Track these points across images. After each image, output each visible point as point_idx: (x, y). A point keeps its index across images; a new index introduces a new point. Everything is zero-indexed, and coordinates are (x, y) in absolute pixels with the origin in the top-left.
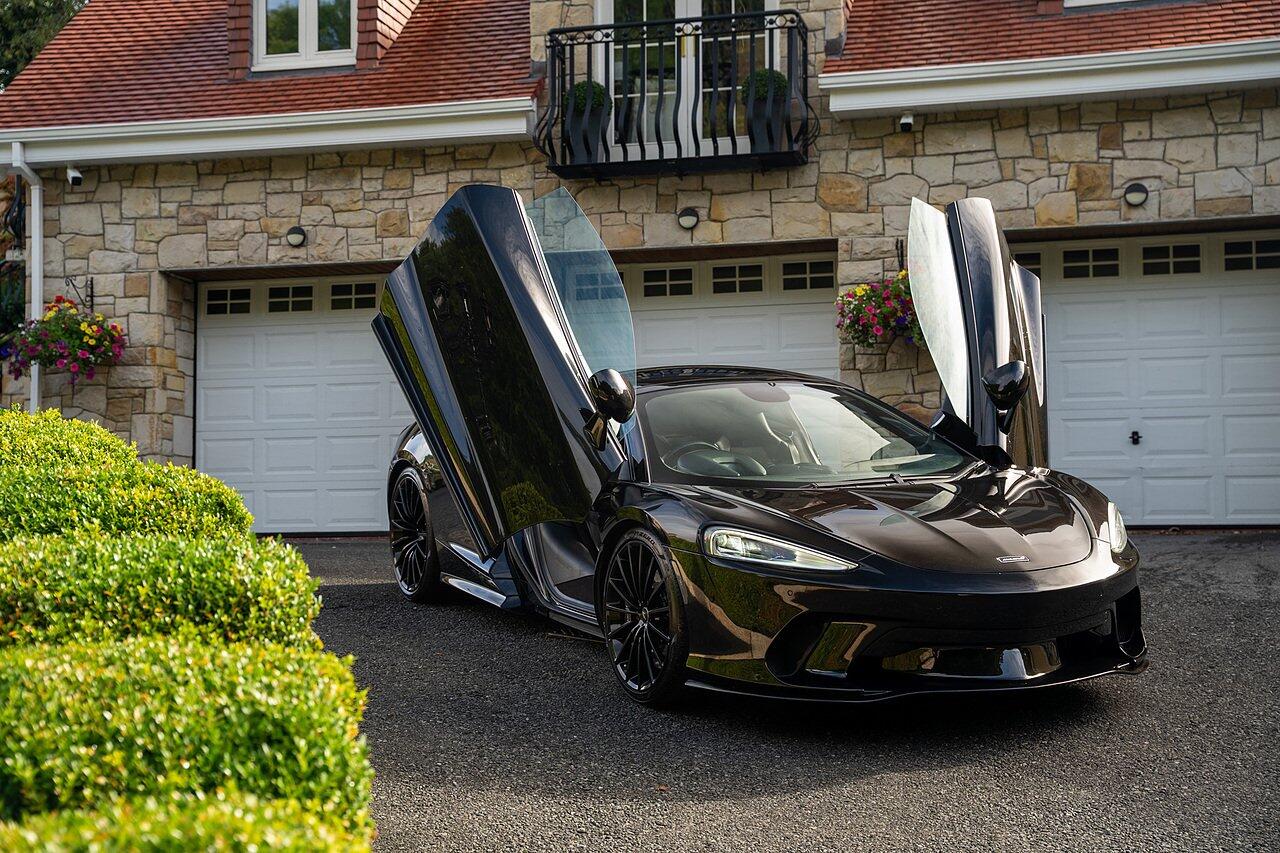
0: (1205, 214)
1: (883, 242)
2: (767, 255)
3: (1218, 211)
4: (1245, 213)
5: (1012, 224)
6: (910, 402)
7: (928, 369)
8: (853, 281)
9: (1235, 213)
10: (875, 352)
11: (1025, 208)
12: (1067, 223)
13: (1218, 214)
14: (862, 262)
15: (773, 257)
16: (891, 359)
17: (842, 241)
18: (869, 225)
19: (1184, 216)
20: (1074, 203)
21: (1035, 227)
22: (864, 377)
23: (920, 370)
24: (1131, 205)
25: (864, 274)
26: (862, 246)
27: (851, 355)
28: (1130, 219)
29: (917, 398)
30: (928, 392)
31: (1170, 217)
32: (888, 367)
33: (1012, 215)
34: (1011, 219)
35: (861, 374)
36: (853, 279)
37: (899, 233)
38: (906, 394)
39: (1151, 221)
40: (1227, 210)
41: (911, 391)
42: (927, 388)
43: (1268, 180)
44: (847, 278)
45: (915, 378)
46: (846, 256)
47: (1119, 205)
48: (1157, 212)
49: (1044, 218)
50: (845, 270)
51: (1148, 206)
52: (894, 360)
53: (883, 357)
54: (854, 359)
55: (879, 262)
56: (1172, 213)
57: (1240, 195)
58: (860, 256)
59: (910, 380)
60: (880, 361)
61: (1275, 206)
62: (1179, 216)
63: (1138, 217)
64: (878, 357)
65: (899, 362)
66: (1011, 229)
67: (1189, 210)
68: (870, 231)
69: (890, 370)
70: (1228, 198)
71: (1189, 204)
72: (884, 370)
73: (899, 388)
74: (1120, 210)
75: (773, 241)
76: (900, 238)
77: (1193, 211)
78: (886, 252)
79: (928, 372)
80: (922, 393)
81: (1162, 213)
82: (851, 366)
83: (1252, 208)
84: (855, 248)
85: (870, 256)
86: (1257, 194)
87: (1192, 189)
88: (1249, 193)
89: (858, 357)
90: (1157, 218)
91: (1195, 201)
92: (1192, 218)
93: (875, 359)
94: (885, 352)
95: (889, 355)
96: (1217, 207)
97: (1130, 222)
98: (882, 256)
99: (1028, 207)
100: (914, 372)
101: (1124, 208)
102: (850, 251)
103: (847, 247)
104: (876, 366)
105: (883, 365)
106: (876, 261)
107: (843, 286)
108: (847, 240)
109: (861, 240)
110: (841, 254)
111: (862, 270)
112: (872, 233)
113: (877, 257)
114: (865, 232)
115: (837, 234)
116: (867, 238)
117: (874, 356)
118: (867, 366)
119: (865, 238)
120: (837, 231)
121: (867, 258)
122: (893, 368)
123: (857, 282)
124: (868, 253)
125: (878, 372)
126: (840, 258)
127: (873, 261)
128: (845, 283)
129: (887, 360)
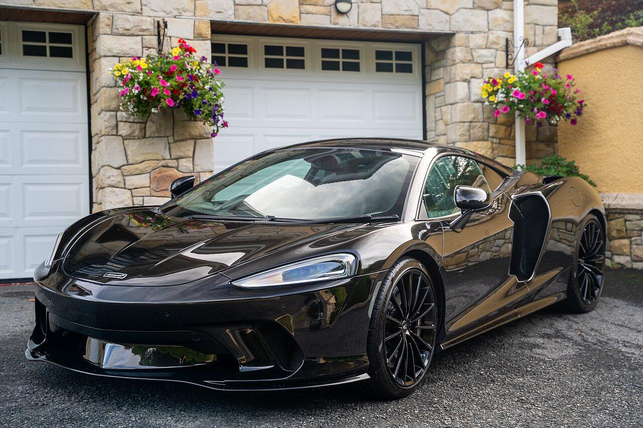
0: (389, 26)
1: (142, 21)
2: (7, 20)
3: (397, 25)
4: (414, 28)
5: (250, 17)
6: (167, 166)
7: (183, 138)
8: (115, 54)
9: (407, 28)
10: (136, 121)
11: (260, 5)
12: (292, 22)
13: (397, 27)
14: (123, 37)
15: (11, 23)
16: (151, 128)
17: (103, 16)
18: (128, 3)
19: (375, 26)
20: (298, 5)
21: (268, 22)
22: (126, 142)
23: (176, 138)
24: (339, 13)
25: (125, 48)
26: (122, 22)
27: (114, 122)
28: (337, 24)
29: (173, 163)
30: (183, 158)
31: (365, 25)
32: (148, 134)
33: (250, 9)
34: (250, 13)
35: (123, 139)
36: (115, 52)
37: (155, 14)
38: (164, 159)
39: (352, 27)
40: (403, 25)
41: (168, 157)
42: (182, 155)
43: (429, 4)
44: (110, 50)
45: (172, 145)
46: (108, 30)
47: (330, 12)
48: (357, 21)
49: (275, 16)
50: (105, 43)
51: (350, 14)
52: (154, 128)
53: (143, 125)
54: (117, 126)
55: (139, 38)
56: (367, 22)
57: (411, 14)
58: (121, 31)
59: (168, 147)
60: (141, 129)
61: (434, 25)
62: (372, 26)
63: (344, 23)
64: (139, 124)
65: (158, 131)
66: (249, 21)
67: (378, 22)
68: (128, 8)
69: (149, 137)
70: (403, 15)
71: (378, 17)
72: (144, 137)
73: (157, 154)
74: (330, 15)
75: (34, 6)
76: (157, 19)
77: (380, 23)
78: (143, 30)
79: (183, 140)
80: (177, 159)
81: (360, 21)
82: (114, 132)
83: (418, 25)
84: (115, 23)
85: (130, 32)
86: (422, 15)
87: (379, 5)
88: (416, 13)
89: (121, 125)
90: (356, 25)
91: (382, 15)
92: (380, 28)
93: (137, 126)
94: (145, 121)
95: (149, 124)
96: (396, 21)
97: (337, 26)
98: (140, 33)
99: (262, 5)
100: (171, 140)
101: (334, 14)
102: (112, 25)
103: (108, 22)
104: (137, 134)
105: (143, 133)
106: (136, 37)
107: (106, 58)
108: (108, 14)
109: (121, 16)
110: (102, 27)
111: (123, 44)
112: (131, 11)
113: (136, 34)
114: (125, 9)
115: (99, 8)
116: (127, 16)
117: (135, 124)
118: (128, 133)
119: (124, 15)
120: (98, 6)
121: (127, 34)
122: (153, 136)
123: (118, 55)
124: (128, 30)
125: (139, 139)
126: (101, 31)
127: (132, 37)
128: (108, 54)
129: (147, 128)
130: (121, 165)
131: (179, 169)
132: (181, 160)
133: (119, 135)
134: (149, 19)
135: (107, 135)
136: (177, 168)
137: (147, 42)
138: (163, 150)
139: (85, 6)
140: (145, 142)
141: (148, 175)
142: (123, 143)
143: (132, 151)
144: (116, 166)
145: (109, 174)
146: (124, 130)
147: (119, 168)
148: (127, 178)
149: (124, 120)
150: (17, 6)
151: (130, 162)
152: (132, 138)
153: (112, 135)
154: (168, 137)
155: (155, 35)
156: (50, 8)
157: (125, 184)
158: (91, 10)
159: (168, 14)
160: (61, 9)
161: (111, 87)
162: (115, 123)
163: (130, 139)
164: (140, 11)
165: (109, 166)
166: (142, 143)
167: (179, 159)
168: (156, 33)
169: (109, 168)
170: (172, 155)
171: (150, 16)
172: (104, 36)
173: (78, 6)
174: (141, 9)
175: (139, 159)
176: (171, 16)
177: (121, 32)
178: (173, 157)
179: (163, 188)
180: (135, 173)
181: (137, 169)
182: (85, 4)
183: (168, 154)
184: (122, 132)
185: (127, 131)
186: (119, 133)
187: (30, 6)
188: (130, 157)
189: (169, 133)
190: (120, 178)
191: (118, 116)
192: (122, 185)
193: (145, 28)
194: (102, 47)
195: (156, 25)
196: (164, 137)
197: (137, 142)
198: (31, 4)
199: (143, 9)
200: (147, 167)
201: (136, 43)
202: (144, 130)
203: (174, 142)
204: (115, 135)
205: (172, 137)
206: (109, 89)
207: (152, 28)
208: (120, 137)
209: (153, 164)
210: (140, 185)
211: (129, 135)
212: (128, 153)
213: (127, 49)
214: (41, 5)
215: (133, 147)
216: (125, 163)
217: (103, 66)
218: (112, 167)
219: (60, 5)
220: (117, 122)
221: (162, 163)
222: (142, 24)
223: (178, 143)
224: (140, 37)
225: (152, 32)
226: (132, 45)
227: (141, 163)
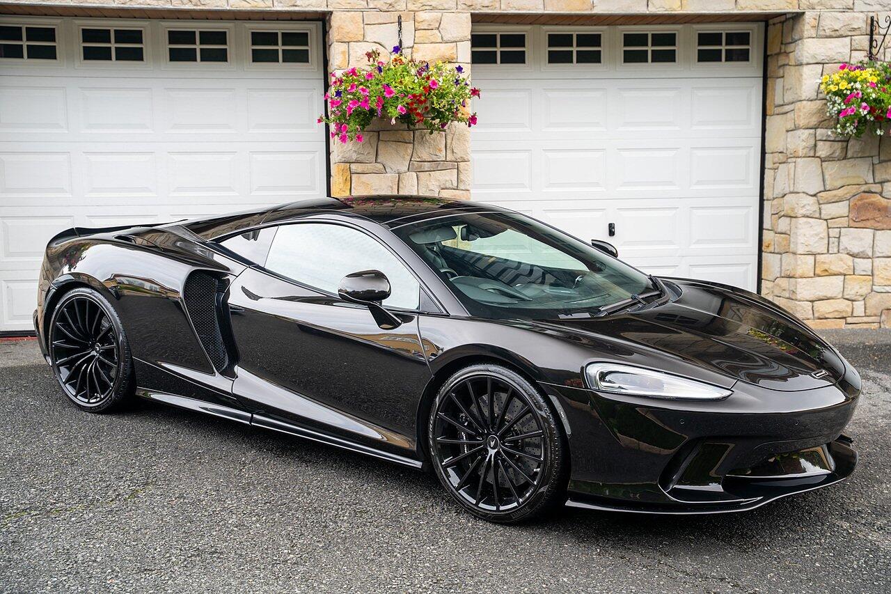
1: (853, 18)
6: (870, 192)
8: (819, 61)
10: (837, 139)
14: (830, 40)
15: (688, 28)
16: (854, 147)
17: (809, 15)
22: (825, 164)
23: (882, 158)
25: (832, 54)
26: (832, 21)
27: (812, 142)
29: (876, 188)
32: (849, 155)
35: (822, 161)
36: (819, 59)
37: (869, 8)
38: (866, 184)
41: (872, 181)
44: (813, 57)
45: (877, 167)
46: (813, 32)
50: (811, 48)
52: (857, 148)
53: (845, 144)
54: (815, 145)
55: (848, 39)
58: (828, 32)
59: (871, 168)
60: (842, 149)
64: (840, 143)
65: (862, 150)
68: (839, 5)
69: (850, 158)
72: (845, 158)
73: (859, 177)
76: (871, 14)
78: (854, 29)
80: (882, 183)
82: (812, 153)
84: (822, 23)
85: (838, 33)
89: (820, 144)
93: (838, 146)
94: (847, 139)
95: (851, 142)
98: (850, 34)
100: (876, 161)
102: (818, 26)
103: (815, 23)
104: (837, 154)
105: (845, 153)
106: (844, 38)
107: (809, 66)
108: (815, 14)
109: (829, 14)
110: (807, 30)
111: (830, 49)
112: (841, 7)
113: (845, 34)
114: (835, 6)
115: (805, 7)
116: (836, 13)
117: (836, 143)
118: (828, 154)
119: (833, 13)
120: (804, 4)
121: (834, 35)
122: (855, 156)
123: (823, 62)
124: (837, 30)
125: (838, 160)
126: (806, 34)
127: (840, 39)
128: (811, 62)
129: (849, 147)
130: (818, 191)
131: (884, 194)
132: (886, 184)
133: (817, 157)
134: (861, 15)
135: (804, 157)
136: (881, 194)
137: (857, 44)
138: (866, 173)
139: (790, 6)
140: (845, 164)
141: (848, 202)
142: (822, 165)
143: (830, 175)
144: (812, 194)
145: (805, 202)
146: (824, 149)
147: (815, 195)
148: (823, 206)
149: (824, 139)
150: (717, 12)
151: (828, 187)
152: (831, 159)
153: (809, 157)
154: (872, 157)
155: (867, 34)
156: (752, 11)
157: (820, 214)
158: (797, 10)
159: (884, 7)
160: (764, 11)
161: (811, 101)
162: (814, 143)
163: (829, 161)
164: (852, 6)
165: (804, 192)
166: (842, 165)
167: (884, 182)
168: (869, 32)
169: (805, 195)
170: (876, 178)
171: (862, 12)
172: (808, 40)
173: (782, 7)
174: (853, 4)
175: (839, 184)
176: (888, 9)
177: (828, 34)
178: (876, 181)
179: (864, 218)
180: (833, 201)
181: (835, 196)
182: (791, 3)
183: (872, 176)
184: (821, 153)
185: (827, 152)
186: (817, 155)
187: (731, 12)
188: (828, 182)
189: (875, 152)
190: (816, 207)
191: (817, 135)
192: (817, 215)
193: (856, 27)
194: (805, 54)
195: (869, 21)
196: (868, 157)
197: (836, 165)
198: (733, 9)
199: (856, 4)
200: (846, 194)
201: (844, 46)
202: (845, 150)
203: (880, 163)
204: (813, 157)
205: (878, 157)
206: (810, 102)
207: (864, 25)
208: (818, 159)
209: (854, 190)
210: (838, 215)
211: (828, 157)
212: (827, 177)
213: (834, 54)
214: (743, 9)
215: (832, 169)
216: (822, 189)
217: (804, 76)
218: (807, 194)
219: (764, 8)
220: (816, 141)
221: (864, 188)
222: (854, 23)
223: (884, 164)
224: (850, 37)
225: (864, 31)
226: (839, 49)
227: (839, 188)
